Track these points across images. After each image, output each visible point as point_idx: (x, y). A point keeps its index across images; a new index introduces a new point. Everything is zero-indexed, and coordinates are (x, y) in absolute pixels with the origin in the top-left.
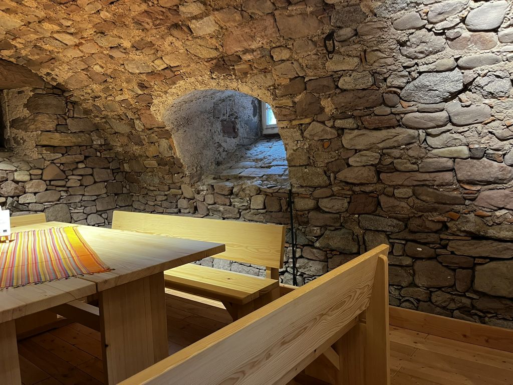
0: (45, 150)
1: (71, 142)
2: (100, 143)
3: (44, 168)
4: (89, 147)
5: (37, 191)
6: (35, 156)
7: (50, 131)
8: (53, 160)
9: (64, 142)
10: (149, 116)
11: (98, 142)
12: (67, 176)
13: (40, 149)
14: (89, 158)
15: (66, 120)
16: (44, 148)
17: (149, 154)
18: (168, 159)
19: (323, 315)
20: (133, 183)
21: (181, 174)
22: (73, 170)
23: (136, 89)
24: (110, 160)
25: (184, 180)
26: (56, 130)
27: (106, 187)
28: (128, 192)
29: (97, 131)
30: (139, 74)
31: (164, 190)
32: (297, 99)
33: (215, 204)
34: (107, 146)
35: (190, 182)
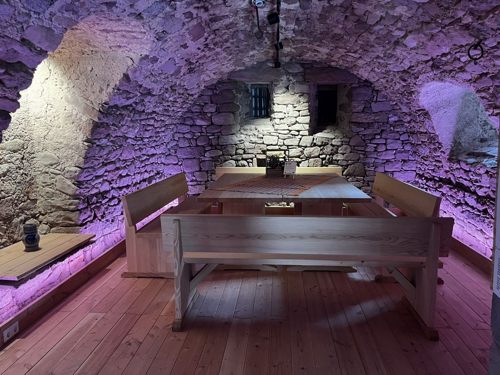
0: (353, 125)
1: (372, 120)
2: (394, 120)
3: (351, 138)
4: (385, 123)
5: (345, 152)
6: (348, 129)
7: (358, 112)
8: (358, 132)
9: (367, 120)
12: (366, 144)
14: (384, 132)
15: (370, 104)
17: (421, 130)
18: (432, 135)
19: (352, 237)
20: (416, 152)
21: (440, 148)
22: (370, 140)
23: (401, 82)
24: (401, 133)
25: (442, 154)
26: (363, 111)
27: (395, 154)
28: (413, 159)
29: (393, 110)
30: (398, 72)
31: (432, 160)
32: (491, 91)
33: (461, 177)
34: (400, 123)
35: (446, 156)
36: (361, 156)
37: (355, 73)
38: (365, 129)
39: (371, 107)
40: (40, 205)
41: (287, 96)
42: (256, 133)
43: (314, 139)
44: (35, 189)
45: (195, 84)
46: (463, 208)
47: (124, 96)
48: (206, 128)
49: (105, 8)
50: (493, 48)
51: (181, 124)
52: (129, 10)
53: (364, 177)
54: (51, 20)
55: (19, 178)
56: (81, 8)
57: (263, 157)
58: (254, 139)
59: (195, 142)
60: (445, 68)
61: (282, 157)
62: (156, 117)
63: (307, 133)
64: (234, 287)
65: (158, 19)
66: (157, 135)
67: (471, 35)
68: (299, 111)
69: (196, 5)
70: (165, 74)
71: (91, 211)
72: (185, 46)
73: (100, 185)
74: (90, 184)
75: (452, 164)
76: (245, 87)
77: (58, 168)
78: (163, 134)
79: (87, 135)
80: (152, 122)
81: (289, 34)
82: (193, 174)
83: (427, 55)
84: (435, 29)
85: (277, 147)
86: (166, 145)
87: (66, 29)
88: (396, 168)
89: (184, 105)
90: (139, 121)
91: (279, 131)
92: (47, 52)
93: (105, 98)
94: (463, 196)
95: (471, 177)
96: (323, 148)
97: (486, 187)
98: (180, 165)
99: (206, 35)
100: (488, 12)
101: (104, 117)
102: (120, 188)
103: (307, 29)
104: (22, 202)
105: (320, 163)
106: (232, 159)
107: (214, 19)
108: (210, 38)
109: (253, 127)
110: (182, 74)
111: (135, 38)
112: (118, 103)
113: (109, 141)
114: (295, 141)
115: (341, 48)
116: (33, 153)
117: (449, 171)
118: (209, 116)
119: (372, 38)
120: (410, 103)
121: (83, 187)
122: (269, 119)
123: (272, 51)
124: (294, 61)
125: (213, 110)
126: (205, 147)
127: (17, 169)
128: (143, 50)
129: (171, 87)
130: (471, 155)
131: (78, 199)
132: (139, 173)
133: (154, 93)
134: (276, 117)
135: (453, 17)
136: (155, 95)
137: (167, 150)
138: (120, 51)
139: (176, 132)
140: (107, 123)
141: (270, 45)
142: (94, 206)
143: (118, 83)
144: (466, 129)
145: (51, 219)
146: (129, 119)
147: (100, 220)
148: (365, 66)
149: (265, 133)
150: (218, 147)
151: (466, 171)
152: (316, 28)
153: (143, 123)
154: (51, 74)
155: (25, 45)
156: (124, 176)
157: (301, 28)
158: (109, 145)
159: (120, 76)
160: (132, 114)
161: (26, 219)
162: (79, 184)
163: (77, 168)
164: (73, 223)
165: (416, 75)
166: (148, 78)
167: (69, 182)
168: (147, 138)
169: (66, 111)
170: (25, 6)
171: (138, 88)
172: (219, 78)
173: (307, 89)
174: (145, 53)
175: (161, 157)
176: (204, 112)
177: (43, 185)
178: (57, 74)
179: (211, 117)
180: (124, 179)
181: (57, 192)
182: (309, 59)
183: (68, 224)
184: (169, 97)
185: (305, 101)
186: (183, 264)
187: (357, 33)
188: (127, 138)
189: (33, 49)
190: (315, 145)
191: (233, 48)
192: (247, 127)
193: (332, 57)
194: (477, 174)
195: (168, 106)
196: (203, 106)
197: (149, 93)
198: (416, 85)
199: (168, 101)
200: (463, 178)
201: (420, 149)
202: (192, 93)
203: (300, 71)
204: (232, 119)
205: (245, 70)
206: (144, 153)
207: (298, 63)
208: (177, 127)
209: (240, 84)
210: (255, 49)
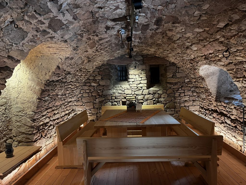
0: (168, 84)
2: (187, 81)
3: (167, 90)
4: (183, 83)
5: (164, 97)
7: (170, 78)
8: (170, 87)
9: (175, 81)
12: (175, 93)
14: (183, 87)
15: (176, 73)
17: (201, 86)
18: (206, 89)
19: (173, 147)
20: (199, 96)
21: (211, 95)
22: (177, 91)
23: (190, 64)
24: (191, 87)
25: (212, 98)
26: (172, 77)
27: (189, 97)
28: (198, 99)
29: (187, 77)
30: (188, 60)
31: (207, 101)
32: (234, 70)
33: (222, 109)
34: (190, 82)
35: (214, 99)
36: (173, 98)
37: (168, 59)
38: (174, 85)
39: (176, 75)
40: (14, 132)
41: (136, 71)
42: (121, 89)
43: (149, 91)
44: (11, 124)
45: (91, 67)
46: (224, 125)
47: (57, 76)
48: (96, 87)
49: (49, 39)
50: (235, 52)
51: (84, 85)
52: (60, 39)
53: (175, 109)
54: (23, 47)
55: (4, 119)
56: (38, 40)
57: (124, 100)
58: (120, 92)
59: (91, 94)
60: (211, 59)
61: (134, 100)
62: (72, 84)
63: (146, 88)
64: (114, 172)
65: (74, 42)
66: (73, 92)
67: (223, 46)
68: (141, 78)
69: (93, 34)
70: (77, 64)
71: (40, 133)
72: (87, 51)
73: (44, 120)
74: (39, 120)
75: (217, 103)
76: (115, 66)
77: (24, 113)
78: (75, 91)
79: (39, 96)
80: (70, 86)
81: (136, 44)
82: (90, 109)
83: (202, 53)
84: (206, 43)
85: (132, 95)
86: (77, 96)
87: (30, 50)
88: (190, 104)
89: (85, 76)
90: (64, 87)
91: (132, 88)
92: (20, 60)
93: (48, 78)
94: (224, 119)
95: (227, 110)
96: (154, 95)
97: (235, 115)
98: (84, 106)
99: (97, 46)
100: (232, 37)
101: (47, 87)
102: (54, 120)
103: (144, 42)
104: (5, 131)
105: (153, 103)
106: (109, 102)
107: (101, 39)
108: (98, 47)
109: (119, 85)
110: (85, 63)
111: (63, 50)
112: (54, 79)
113: (49, 98)
114: (140, 92)
115: (161, 49)
116: (11, 106)
117: (216, 106)
118: (98, 81)
119: (176, 45)
120: (195, 74)
121: (36, 122)
122: (127, 81)
123: (127, 51)
124: (138, 54)
125: (100, 78)
126: (96, 96)
127: (3, 114)
128: (66, 55)
129: (80, 69)
130: (226, 98)
131: (34, 128)
132: (63, 111)
133: (72, 73)
134: (130, 81)
135: (214, 38)
136: (72, 74)
137: (77, 98)
138: (55, 55)
139: (82, 90)
140: (48, 89)
141: (127, 48)
142: (41, 131)
143: (54, 70)
144: (223, 86)
145: (19, 139)
146: (59, 86)
147: (44, 138)
148: (172, 57)
149: (126, 88)
150: (102, 96)
151: (224, 107)
152: (149, 41)
153: (66, 87)
154: (21, 67)
155: (9, 59)
156: (56, 114)
157: (141, 41)
158: (49, 100)
159: (55, 67)
160: (61, 84)
161: (7, 140)
162: (34, 120)
163: (33, 112)
164: (30, 140)
165: (197, 62)
166: (69, 67)
167: (29, 120)
168: (68, 94)
169: (28, 85)
170: (10, 41)
171: (63, 72)
172: (102, 63)
173: (145, 67)
174: (67, 56)
175: (74, 102)
176: (95, 80)
177: (16, 121)
178: (24, 67)
179: (99, 81)
180: (56, 115)
181: (22, 125)
182: (145, 53)
183: (28, 141)
184: (79, 74)
185: (144, 73)
186: (88, 163)
187: (168, 43)
188: (58, 95)
189: (13, 60)
190: (150, 94)
191: (109, 50)
192: (117, 86)
193: (156, 53)
194: (230, 108)
195: (78, 78)
196: (95, 76)
197: (69, 73)
198: (197, 66)
199: (78, 76)
200: (223, 110)
201: (201, 95)
202: (90, 71)
203: (141, 59)
204: (109, 82)
205: (115, 59)
206: (66, 101)
207: (140, 55)
208: (82, 87)
209: (113, 66)
210: (119, 50)
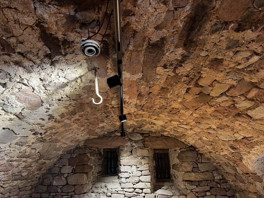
0: (187, 183)
1: (201, 178)
2: (219, 179)
3: (187, 195)
4: (212, 181)
6: (183, 187)
7: (189, 172)
8: (192, 190)
9: (197, 179)
10: (244, 166)
11: (217, 178)
13: (184, 182)
14: (213, 189)
15: (197, 164)
16: (186, 182)
23: (230, 149)
24: (227, 190)
26: (193, 171)
34: (224, 180)
38: (197, 186)
39: (198, 167)
41: (131, 158)
42: (106, 191)
43: (155, 196)
48: (61, 188)
63: (149, 191)
68: (141, 171)
91: (124, 189)
115: (175, 121)
122: (117, 177)
123: (118, 123)
124: (136, 131)
125: (70, 171)
148: (193, 135)
149: (114, 191)
157: (142, 103)
176: (61, 173)
179: (67, 177)
182: (147, 130)
185: (146, 163)
193: (165, 128)
196: (61, 168)
203: (141, 139)
204: (85, 179)
205: (98, 138)
209: (94, 149)
